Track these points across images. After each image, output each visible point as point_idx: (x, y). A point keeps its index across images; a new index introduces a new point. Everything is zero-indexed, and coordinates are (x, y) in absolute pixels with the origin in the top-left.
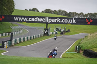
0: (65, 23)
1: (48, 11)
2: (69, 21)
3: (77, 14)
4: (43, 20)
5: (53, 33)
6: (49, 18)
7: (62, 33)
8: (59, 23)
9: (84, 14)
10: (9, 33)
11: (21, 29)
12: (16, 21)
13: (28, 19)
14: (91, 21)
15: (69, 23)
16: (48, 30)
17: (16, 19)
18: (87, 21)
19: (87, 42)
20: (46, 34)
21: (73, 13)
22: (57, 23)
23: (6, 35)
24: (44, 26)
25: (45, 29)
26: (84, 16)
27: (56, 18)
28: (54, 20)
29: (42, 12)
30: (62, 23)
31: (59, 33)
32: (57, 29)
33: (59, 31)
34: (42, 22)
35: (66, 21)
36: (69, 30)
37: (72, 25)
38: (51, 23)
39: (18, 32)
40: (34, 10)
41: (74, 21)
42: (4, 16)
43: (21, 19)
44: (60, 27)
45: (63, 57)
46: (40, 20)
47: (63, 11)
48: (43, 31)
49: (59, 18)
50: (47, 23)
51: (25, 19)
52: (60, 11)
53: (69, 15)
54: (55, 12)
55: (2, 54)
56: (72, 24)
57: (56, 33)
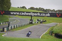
0: (43, 16)
1: (32, 8)
2: (45, 15)
3: (50, 10)
4: (29, 14)
5: (35, 23)
6: (33, 13)
7: (41, 23)
8: (39, 16)
9: (55, 10)
10: (7, 22)
11: (15, 20)
12: (12, 15)
13: (19, 13)
14: (60, 15)
15: (46, 16)
16: (32, 20)
17: (12, 13)
18: (57, 15)
19: (57, 28)
20: (31, 23)
21: (48, 10)
22: (38, 16)
23: (5, 23)
24: (30, 18)
25: (30, 20)
26: (55, 12)
27: (38, 13)
28: (36, 14)
29: (29, 9)
30: (41, 16)
31: (39, 22)
32: (38, 20)
33: (39, 21)
34: (28, 15)
35: (44, 15)
36: (46, 21)
37: (47, 18)
38: (34, 16)
39: (13, 22)
40: (23, 7)
41: (49, 15)
42: (4, 11)
43: (15, 13)
44: (40, 18)
45: (41, 38)
46: (27, 14)
47: (42, 8)
48: (29, 21)
49: (40, 13)
50: (32, 16)
51: (18, 13)
52: (40, 8)
53: (46, 11)
54: (37, 9)
55: (3, 36)
56: (48, 16)
57: (37, 23)
